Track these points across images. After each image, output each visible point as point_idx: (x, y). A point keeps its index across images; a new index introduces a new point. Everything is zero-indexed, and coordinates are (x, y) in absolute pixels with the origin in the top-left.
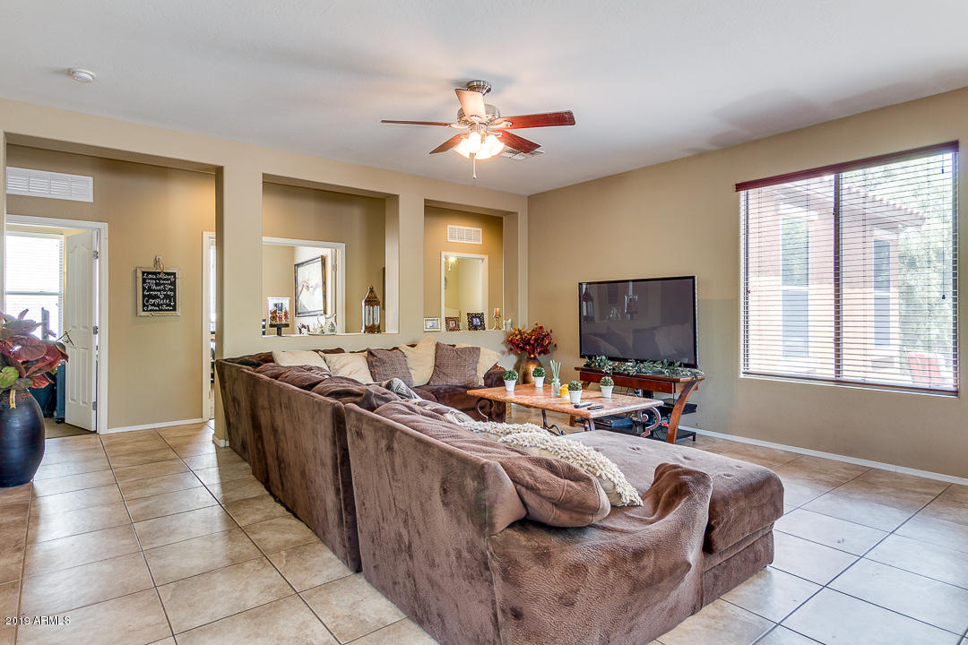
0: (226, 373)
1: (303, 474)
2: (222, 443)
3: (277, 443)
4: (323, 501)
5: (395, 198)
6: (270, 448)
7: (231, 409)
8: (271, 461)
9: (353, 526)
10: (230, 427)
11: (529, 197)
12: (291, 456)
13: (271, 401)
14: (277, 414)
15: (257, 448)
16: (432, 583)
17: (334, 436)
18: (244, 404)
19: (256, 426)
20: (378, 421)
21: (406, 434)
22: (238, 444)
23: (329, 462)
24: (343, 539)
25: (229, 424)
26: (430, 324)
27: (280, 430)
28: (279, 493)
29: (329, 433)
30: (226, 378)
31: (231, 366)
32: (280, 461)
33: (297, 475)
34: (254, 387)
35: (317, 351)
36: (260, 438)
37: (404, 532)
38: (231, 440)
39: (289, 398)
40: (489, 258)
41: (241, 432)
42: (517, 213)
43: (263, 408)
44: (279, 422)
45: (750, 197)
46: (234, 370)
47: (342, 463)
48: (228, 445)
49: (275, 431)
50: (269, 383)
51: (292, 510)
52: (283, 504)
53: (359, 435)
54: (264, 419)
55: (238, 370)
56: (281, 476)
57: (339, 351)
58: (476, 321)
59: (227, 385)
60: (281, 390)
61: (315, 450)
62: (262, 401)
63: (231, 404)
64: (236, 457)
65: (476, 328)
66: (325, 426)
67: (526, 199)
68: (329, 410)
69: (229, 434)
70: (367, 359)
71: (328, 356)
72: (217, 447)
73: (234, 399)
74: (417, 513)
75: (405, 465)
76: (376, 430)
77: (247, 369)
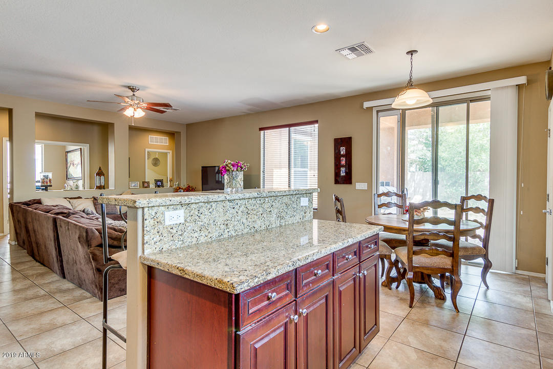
0: (14, 209)
1: (45, 246)
2: (13, 243)
3: (36, 236)
4: (52, 255)
5: (112, 124)
6: (33, 239)
7: (17, 226)
8: (34, 245)
9: (62, 261)
10: (17, 235)
11: (187, 125)
12: (41, 241)
13: (32, 219)
14: (35, 224)
15: (28, 240)
16: (82, 270)
17: (54, 228)
18: (22, 222)
19: (27, 231)
20: (65, 220)
21: (71, 223)
22: (21, 242)
23: (53, 239)
24: (59, 267)
25: (16, 233)
26: (133, 185)
27: (36, 231)
28: (38, 258)
29: (52, 228)
30: (14, 211)
31: (17, 206)
32: (37, 244)
33: (43, 247)
34: (26, 214)
35: (66, 198)
36: (29, 236)
37: (74, 256)
38: (18, 241)
39: (39, 217)
40: (172, 152)
41: (22, 236)
42: (180, 132)
43: (30, 222)
44: (36, 228)
45: (265, 134)
46: (18, 207)
47: (57, 239)
48: (16, 243)
49: (34, 231)
50: (31, 211)
51: (43, 264)
52: (39, 262)
53: (61, 226)
54: (30, 228)
55: (20, 207)
56: (38, 250)
57: (79, 198)
58: (159, 183)
59: (15, 215)
60: (36, 214)
61: (48, 235)
62: (29, 219)
63: (17, 223)
64: (20, 248)
65: (159, 186)
66: (50, 226)
67: (185, 126)
68: (52, 219)
69: (17, 238)
70: (93, 201)
71: (71, 200)
72: (10, 245)
73: (18, 221)
74: (76, 249)
75: (72, 233)
76: (65, 223)
77: (23, 206)
